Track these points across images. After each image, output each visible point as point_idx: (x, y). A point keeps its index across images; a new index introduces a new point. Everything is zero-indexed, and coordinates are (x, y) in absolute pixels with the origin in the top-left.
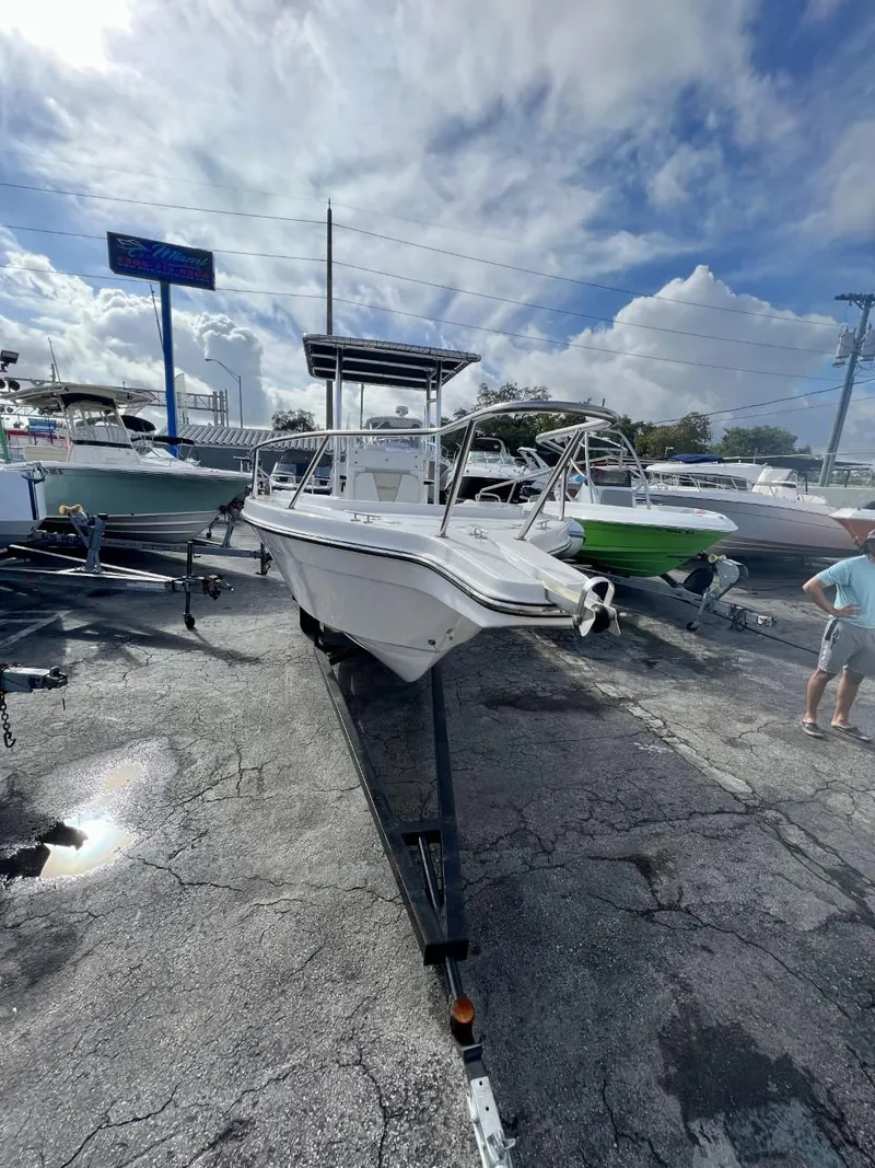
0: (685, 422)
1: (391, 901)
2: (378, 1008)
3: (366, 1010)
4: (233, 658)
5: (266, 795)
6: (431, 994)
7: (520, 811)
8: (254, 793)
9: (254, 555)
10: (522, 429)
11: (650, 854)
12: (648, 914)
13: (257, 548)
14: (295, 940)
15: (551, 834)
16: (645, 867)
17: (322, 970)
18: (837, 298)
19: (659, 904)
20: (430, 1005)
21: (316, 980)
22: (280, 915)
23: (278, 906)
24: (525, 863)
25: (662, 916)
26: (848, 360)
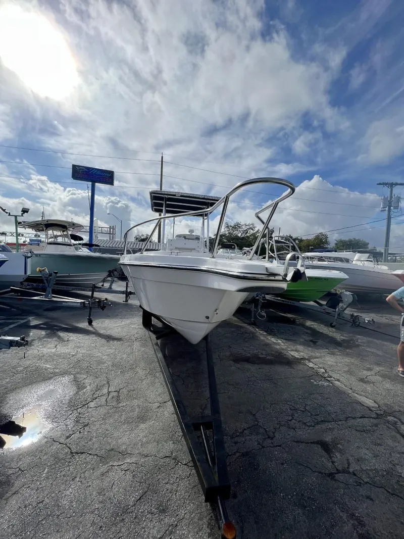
0: (317, 237)
1: (186, 464)
2: (178, 532)
3: (171, 533)
4: (109, 338)
5: (120, 405)
6: (209, 524)
7: (254, 415)
8: (114, 404)
9: (122, 292)
10: (244, 241)
11: (327, 440)
12: (331, 475)
13: (124, 289)
14: (131, 487)
15: (272, 428)
16: (326, 447)
17: (146, 507)
18: (378, 184)
19: (337, 470)
20: (209, 531)
21: (142, 512)
22: (124, 472)
23: (123, 467)
24: (259, 444)
25: (339, 477)
26: (387, 209)
